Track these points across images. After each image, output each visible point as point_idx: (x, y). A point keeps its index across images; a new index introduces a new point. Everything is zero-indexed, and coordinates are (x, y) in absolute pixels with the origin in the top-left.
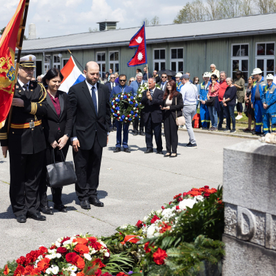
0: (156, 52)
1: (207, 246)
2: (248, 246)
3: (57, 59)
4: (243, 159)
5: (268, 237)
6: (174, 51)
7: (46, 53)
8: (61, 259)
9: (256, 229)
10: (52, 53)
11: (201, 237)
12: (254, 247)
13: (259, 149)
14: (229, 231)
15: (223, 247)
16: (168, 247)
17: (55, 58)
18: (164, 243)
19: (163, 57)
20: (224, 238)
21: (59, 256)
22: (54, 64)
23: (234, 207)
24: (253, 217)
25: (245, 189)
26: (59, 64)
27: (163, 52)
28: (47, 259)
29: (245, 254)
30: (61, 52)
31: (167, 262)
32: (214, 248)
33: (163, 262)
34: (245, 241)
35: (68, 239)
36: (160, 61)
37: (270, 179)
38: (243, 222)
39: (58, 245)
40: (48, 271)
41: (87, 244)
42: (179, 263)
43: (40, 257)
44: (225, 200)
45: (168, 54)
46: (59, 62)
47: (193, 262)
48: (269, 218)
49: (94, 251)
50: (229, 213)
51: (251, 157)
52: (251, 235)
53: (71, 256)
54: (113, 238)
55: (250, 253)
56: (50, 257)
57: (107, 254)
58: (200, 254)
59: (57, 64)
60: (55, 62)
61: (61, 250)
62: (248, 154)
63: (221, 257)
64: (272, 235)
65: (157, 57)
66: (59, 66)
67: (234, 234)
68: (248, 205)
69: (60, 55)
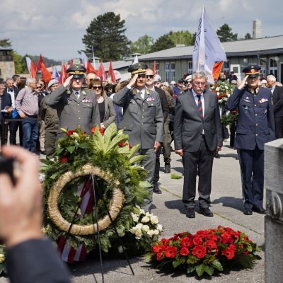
2: (278, 223)
3: (273, 63)
4: (273, 152)
9: (281, 209)
10: (268, 56)
14: (268, 213)
17: (272, 61)
22: (271, 69)
23: (270, 192)
24: (279, 200)
25: (275, 177)
26: (276, 68)
29: (276, 230)
30: (279, 55)
34: (276, 220)
46: (276, 66)
52: (278, 214)
55: (279, 229)
59: (273, 69)
60: (272, 66)
62: (276, 148)
66: (276, 71)
67: (271, 214)
68: (277, 190)
69: (276, 59)
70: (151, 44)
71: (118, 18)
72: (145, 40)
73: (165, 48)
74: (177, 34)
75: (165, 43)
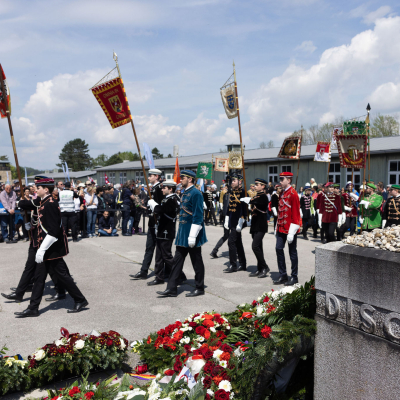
0: (271, 168)
1: (302, 323)
2: (334, 324)
4: (330, 256)
5: (349, 317)
6: (284, 168)
7: (187, 168)
8: (192, 332)
9: (340, 311)
11: (298, 317)
12: (338, 325)
13: (342, 248)
14: (320, 312)
15: (315, 324)
16: (272, 325)
18: (270, 321)
19: (276, 172)
20: (316, 318)
21: (190, 329)
23: (324, 293)
24: (338, 301)
25: (332, 279)
27: (276, 168)
28: (181, 332)
29: (332, 330)
31: (272, 337)
32: (308, 325)
33: (268, 336)
34: (332, 320)
35: (198, 315)
36: (273, 175)
37: (350, 272)
38: (330, 304)
39: (190, 320)
40: (182, 341)
41: (212, 320)
42: (281, 337)
43: (176, 330)
44: (316, 287)
45: (280, 170)
47: (291, 336)
48: (350, 302)
49: (218, 325)
50: (319, 298)
51: (335, 255)
52: (336, 315)
53: (200, 329)
54: (234, 314)
55: (336, 329)
56: (183, 330)
57: (228, 328)
58: (297, 330)
61: (192, 324)
62: (334, 252)
63: (314, 332)
64: (352, 315)
65: (271, 172)
67: (324, 314)
68: (334, 292)
70: (106, 160)
71: (84, 142)
72: (102, 157)
73: (116, 163)
74: (124, 153)
75: (116, 159)
